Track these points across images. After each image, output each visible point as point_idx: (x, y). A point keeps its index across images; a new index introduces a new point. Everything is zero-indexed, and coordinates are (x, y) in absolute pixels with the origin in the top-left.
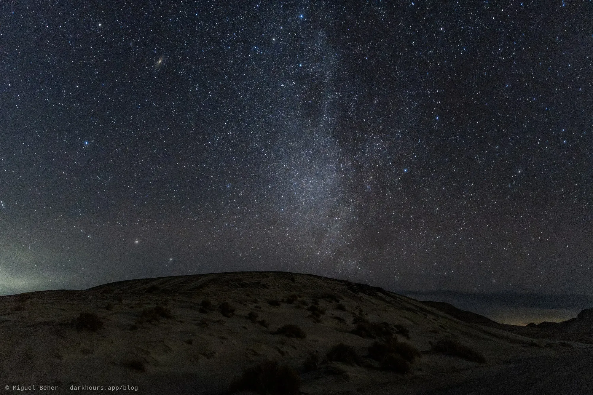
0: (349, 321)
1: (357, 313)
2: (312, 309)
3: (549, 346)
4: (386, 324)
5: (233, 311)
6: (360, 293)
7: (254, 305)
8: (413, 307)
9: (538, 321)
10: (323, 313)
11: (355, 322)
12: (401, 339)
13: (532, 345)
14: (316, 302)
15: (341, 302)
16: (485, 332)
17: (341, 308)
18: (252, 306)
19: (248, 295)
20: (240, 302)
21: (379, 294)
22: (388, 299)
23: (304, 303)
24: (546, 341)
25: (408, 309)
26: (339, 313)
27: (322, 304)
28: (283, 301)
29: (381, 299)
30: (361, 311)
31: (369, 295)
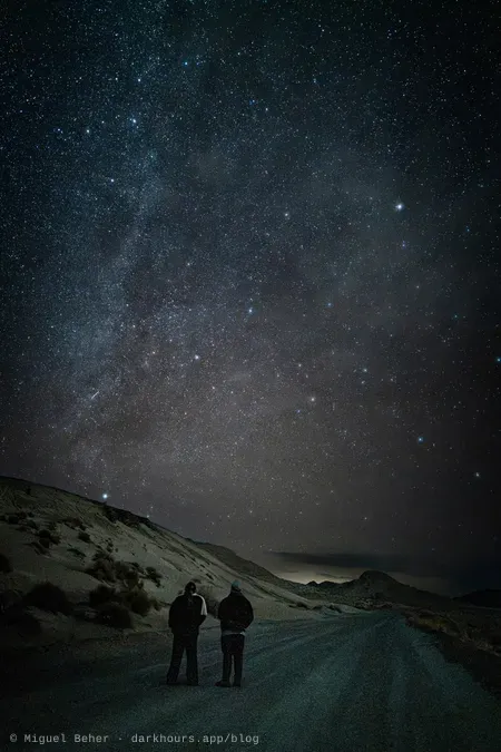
0: (90, 556)
1: (104, 546)
2: (42, 535)
3: (317, 608)
4: (136, 565)
6: (118, 522)
8: (181, 548)
9: (319, 581)
10: (56, 541)
11: (97, 557)
12: (149, 586)
13: (301, 605)
14: (52, 527)
15: (88, 531)
16: (256, 586)
17: (84, 538)
21: (143, 526)
22: (152, 533)
23: (34, 526)
24: (317, 603)
25: (174, 549)
26: (79, 545)
27: (61, 529)
29: (144, 533)
30: (110, 545)
31: (129, 525)
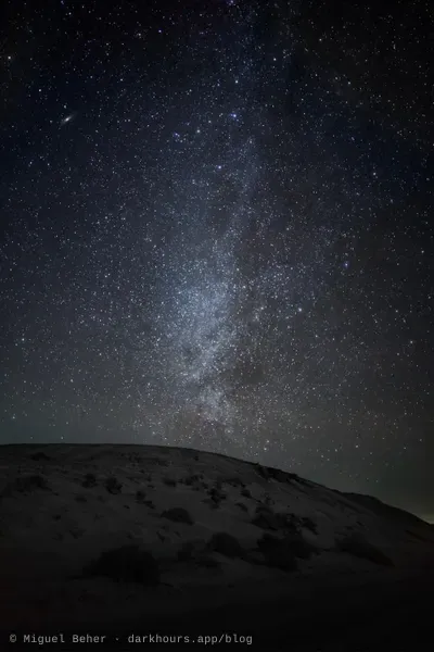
0: (252, 509)
1: (263, 500)
2: (213, 493)
4: (293, 516)
5: (119, 488)
6: (271, 479)
7: (148, 483)
10: (224, 498)
11: (258, 510)
12: (307, 534)
14: (219, 487)
15: (247, 488)
17: (246, 494)
18: (144, 484)
19: (142, 472)
20: (131, 479)
21: (294, 481)
22: (302, 487)
23: (206, 486)
26: (243, 500)
27: (226, 488)
28: (181, 482)
29: (295, 487)
30: (268, 499)
